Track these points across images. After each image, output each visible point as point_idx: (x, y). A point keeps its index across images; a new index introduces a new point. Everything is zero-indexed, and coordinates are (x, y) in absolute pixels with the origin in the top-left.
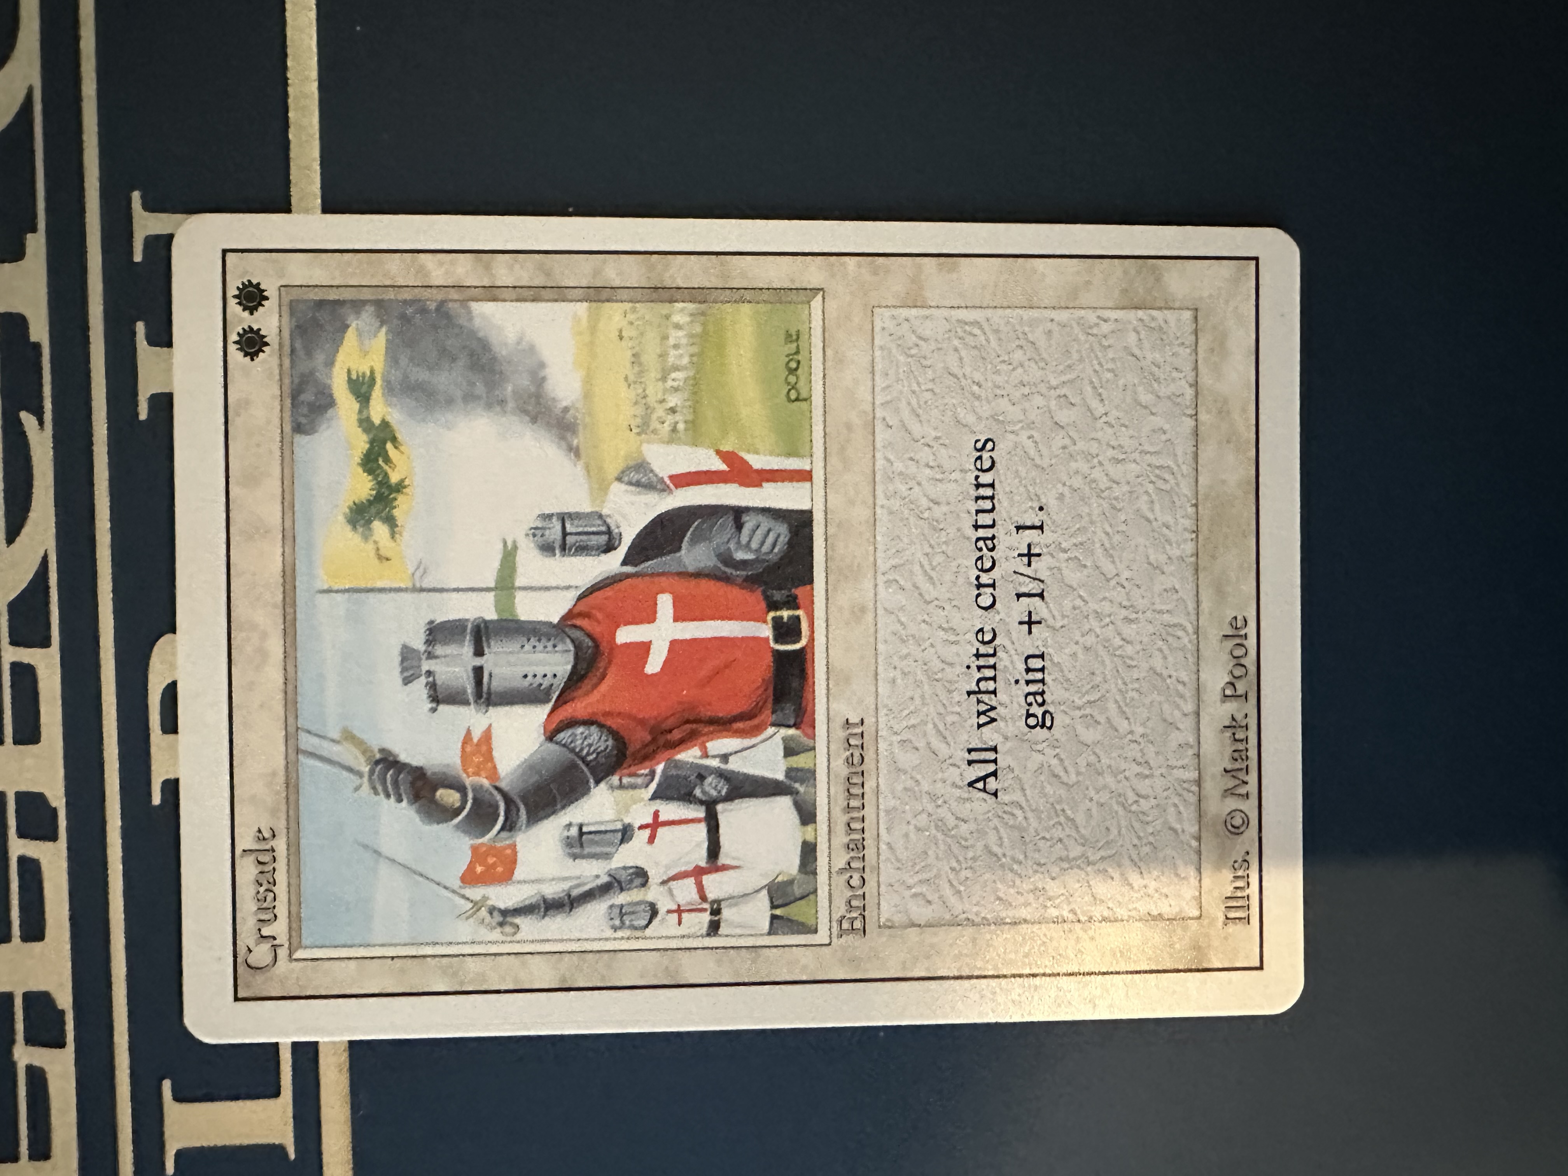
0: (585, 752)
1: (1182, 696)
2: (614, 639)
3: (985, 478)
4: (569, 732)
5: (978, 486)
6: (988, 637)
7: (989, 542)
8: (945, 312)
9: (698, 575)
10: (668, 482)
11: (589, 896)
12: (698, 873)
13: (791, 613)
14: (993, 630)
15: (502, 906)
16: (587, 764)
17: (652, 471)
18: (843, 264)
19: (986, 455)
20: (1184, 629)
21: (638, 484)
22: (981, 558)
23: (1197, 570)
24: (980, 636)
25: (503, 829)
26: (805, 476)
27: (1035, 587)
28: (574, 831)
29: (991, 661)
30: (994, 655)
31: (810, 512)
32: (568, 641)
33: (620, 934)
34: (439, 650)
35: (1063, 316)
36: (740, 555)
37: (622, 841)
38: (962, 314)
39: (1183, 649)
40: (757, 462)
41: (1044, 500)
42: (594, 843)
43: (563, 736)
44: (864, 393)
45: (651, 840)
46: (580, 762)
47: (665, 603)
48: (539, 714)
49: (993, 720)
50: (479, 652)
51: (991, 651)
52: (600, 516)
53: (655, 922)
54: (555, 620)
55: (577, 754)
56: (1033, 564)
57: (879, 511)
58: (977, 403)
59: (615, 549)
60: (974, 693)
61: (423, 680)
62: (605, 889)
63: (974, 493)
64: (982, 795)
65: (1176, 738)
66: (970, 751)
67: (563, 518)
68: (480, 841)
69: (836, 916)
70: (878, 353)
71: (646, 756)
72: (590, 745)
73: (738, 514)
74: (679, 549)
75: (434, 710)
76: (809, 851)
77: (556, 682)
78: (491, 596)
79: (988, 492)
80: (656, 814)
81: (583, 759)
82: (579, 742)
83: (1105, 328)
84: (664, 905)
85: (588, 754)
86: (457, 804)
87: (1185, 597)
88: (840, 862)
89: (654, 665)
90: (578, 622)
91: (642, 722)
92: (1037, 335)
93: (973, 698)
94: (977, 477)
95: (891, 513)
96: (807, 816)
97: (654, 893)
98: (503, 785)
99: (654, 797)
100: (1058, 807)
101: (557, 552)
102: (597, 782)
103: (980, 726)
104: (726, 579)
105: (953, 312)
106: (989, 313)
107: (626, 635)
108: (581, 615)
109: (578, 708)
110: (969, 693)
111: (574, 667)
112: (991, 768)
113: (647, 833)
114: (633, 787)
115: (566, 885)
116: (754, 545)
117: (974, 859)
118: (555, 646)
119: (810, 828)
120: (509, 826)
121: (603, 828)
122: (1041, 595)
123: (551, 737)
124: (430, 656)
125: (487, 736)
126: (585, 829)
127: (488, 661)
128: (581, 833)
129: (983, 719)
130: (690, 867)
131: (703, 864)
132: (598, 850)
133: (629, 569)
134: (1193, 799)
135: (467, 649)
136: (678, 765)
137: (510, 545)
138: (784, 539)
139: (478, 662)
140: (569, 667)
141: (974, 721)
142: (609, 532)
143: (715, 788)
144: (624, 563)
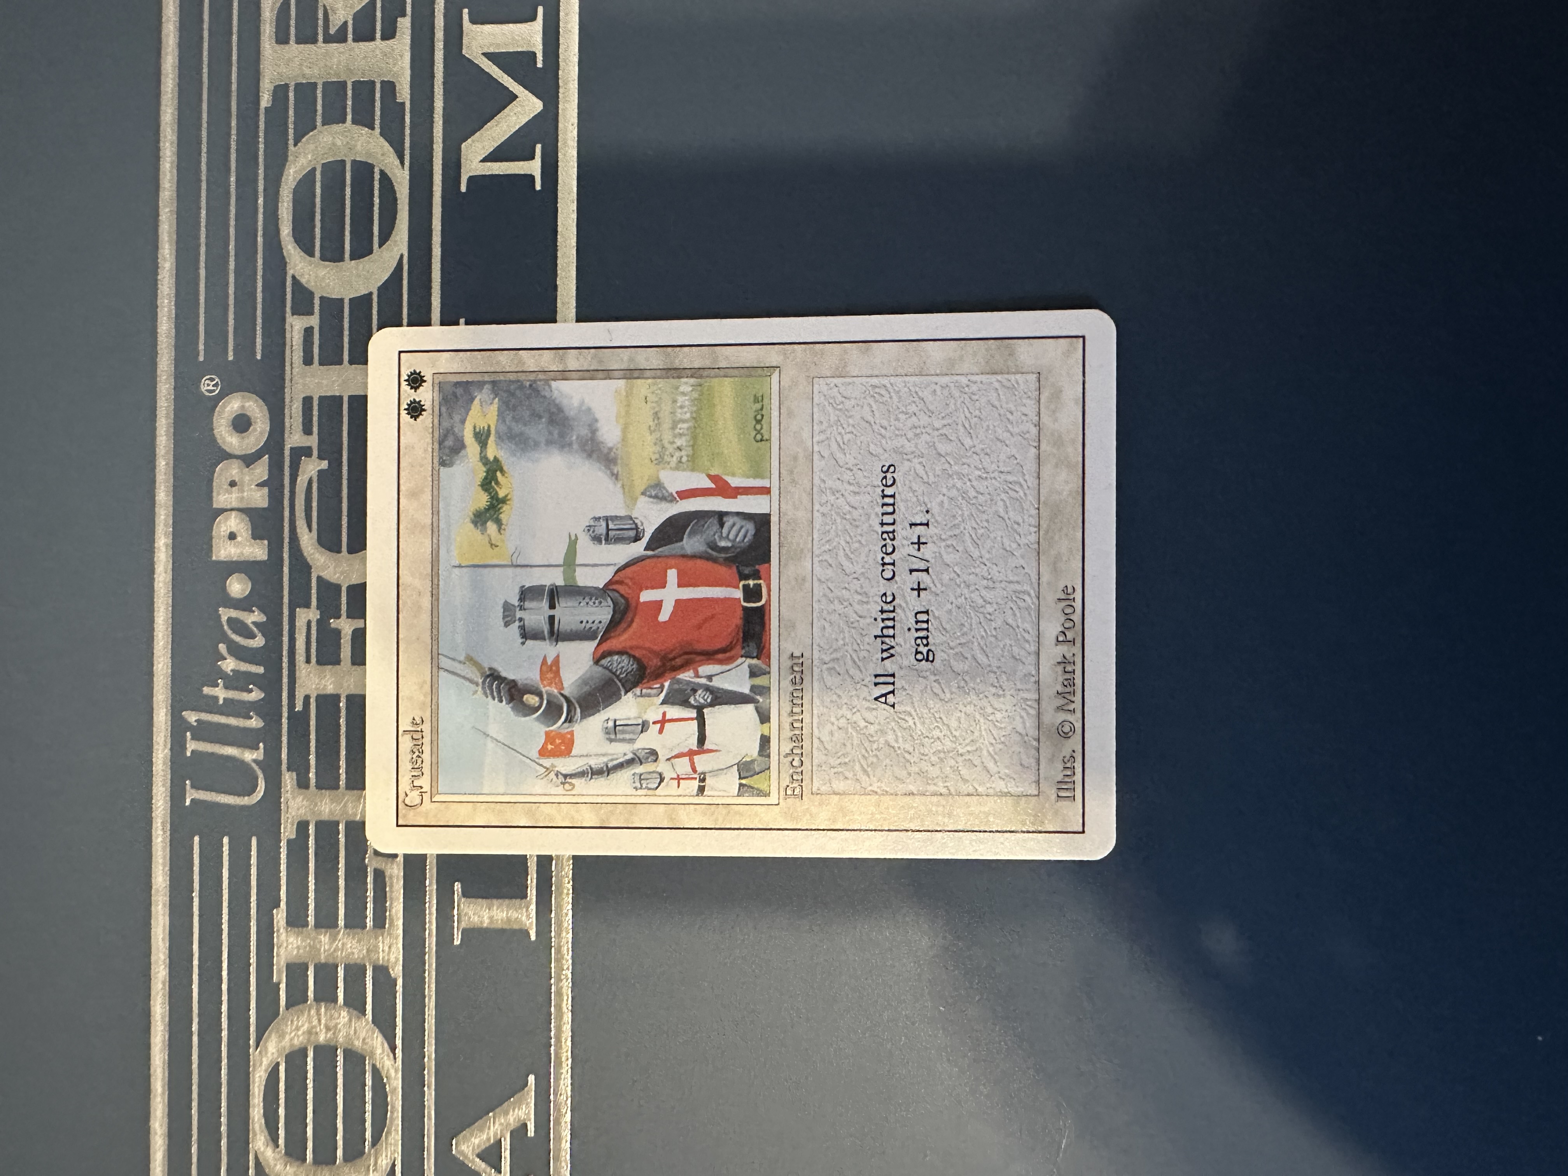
0: (618, 672)
1: (1027, 641)
2: (639, 598)
3: (889, 491)
4: (609, 659)
5: (884, 496)
6: (889, 599)
7: (891, 535)
8: (864, 380)
9: (694, 557)
10: (676, 495)
11: (621, 766)
12: (691, 754)
13: (756, 582)
14: (893, 594)
15: (564, 772)
16: (620, 681)
17: (664, 488)
18: (794, 351)
19: (889, 475)
20: (1029, 595)
21: (656, 497)
22: (885, 545)
23: (1039, 553)
24: (884, 599)
25: (565, 721)
26: (766, 491)
27: (922, 565)
28: (611, 724)
29: (891, 615)
30: (893, 611)
31: (768, 515)
32: (609, 599)
33: (640, 792)
34: (527, 604)
35: (944, 380)
36: (723, 544)
37: (642, 732)
38: (875, 381)
39: (1028, 609)
40: (735, 482)
41: (929, 506)
42: (623, 732)
43: (604, 662)
44: (806, 435)
45: (661, 731)
46: (616, 680)
47: (672, 575)
48: (589, 647)
49: (892, 655)
50: (552, 606)
51: (892, 609)
52: (631, 518)
53: (662, 784)
54: (601, 587)
55: (614, 674)
56: (922, 549)
57: (816, 514)
58: (884, 442)
59: (640, 539)
60: (879, 636)
61: (517, 624)
62: (630, 762)
63: (880, 501)
64: (884, 706)
65: (1022, 670)
66: (876, 676)
67: (607, 519)
68: (551, 728)
69: (784, 784)
70: (815, 410)
71: (658, 675)
72: (623, 667)
73: (721, 516)
74: (682, 540)
75: (523, 643)
76: (765, 741)
77: (601, 626)
78: (562, 569)
79: (891, 501)
80: (664, 714)
81: (618, 677)
82: (615, 665)
83: (974, 388)
84: (668, 774)
85: (621, 673)
86: (537, 705)
87: (1030, 572)
88: (786, 748)
89: (664, 616)
90: (615, 587)
91: (655, 653)
92: (926, 394)
93: (879, 640)
94: (883, 491)
95: (824, 515)
96: (764, 718)
97: (662, 766)
98: (566, 692)
99: (664, 702)
100: (937, 716)
101: (604, 542)
102: (626, 692)
103: (883, 659)
104: (715, 560)
105: (869, 379)
106: (893, 379)
107: (647, 596)
108: (617, 582)
109: (615, 643)
110: (876, 637)
111: (613, 616)
112: (890, 688)
113: (659, 725)
114: (649, 696)
115: (605, 759)
116: (731, 537)
117: (877, 749)
118: (600, 603)
119: (766, 725)
120: (569, 720)
121: (630, 722)
122: (927, 571)
123: (597, 662)
124: (522, 608)
125: (557, 660)
126: (617, 723)
127: (557, 612)
128: (615, 726)
129: (885, 655)
130: (686, 750)
131: (695, 748)
132: (627, 736)
133: (650, 553)
134: (1033, 712)
135: (545, 604)
136: (679, 682)
137: (573, 538)
138: (752, 532)
139: (552, 612)
140: (610, 617)
141: (879, 656)
142: (637, 528)
143: (703, 698)
144: (646, 549)
